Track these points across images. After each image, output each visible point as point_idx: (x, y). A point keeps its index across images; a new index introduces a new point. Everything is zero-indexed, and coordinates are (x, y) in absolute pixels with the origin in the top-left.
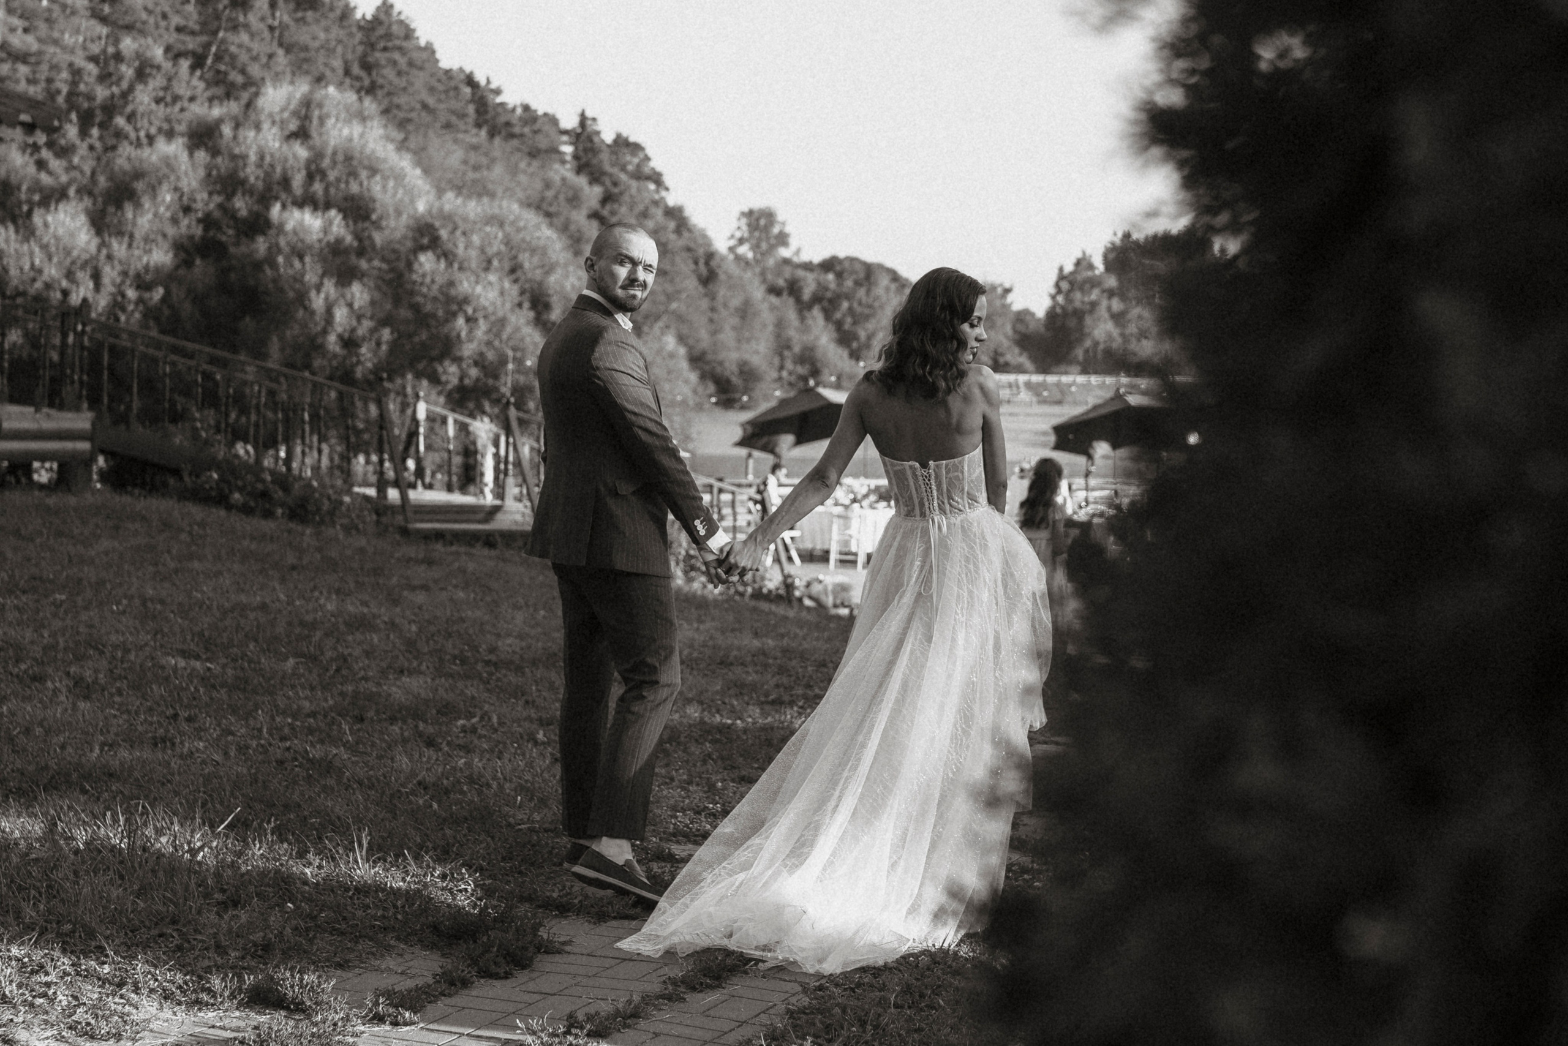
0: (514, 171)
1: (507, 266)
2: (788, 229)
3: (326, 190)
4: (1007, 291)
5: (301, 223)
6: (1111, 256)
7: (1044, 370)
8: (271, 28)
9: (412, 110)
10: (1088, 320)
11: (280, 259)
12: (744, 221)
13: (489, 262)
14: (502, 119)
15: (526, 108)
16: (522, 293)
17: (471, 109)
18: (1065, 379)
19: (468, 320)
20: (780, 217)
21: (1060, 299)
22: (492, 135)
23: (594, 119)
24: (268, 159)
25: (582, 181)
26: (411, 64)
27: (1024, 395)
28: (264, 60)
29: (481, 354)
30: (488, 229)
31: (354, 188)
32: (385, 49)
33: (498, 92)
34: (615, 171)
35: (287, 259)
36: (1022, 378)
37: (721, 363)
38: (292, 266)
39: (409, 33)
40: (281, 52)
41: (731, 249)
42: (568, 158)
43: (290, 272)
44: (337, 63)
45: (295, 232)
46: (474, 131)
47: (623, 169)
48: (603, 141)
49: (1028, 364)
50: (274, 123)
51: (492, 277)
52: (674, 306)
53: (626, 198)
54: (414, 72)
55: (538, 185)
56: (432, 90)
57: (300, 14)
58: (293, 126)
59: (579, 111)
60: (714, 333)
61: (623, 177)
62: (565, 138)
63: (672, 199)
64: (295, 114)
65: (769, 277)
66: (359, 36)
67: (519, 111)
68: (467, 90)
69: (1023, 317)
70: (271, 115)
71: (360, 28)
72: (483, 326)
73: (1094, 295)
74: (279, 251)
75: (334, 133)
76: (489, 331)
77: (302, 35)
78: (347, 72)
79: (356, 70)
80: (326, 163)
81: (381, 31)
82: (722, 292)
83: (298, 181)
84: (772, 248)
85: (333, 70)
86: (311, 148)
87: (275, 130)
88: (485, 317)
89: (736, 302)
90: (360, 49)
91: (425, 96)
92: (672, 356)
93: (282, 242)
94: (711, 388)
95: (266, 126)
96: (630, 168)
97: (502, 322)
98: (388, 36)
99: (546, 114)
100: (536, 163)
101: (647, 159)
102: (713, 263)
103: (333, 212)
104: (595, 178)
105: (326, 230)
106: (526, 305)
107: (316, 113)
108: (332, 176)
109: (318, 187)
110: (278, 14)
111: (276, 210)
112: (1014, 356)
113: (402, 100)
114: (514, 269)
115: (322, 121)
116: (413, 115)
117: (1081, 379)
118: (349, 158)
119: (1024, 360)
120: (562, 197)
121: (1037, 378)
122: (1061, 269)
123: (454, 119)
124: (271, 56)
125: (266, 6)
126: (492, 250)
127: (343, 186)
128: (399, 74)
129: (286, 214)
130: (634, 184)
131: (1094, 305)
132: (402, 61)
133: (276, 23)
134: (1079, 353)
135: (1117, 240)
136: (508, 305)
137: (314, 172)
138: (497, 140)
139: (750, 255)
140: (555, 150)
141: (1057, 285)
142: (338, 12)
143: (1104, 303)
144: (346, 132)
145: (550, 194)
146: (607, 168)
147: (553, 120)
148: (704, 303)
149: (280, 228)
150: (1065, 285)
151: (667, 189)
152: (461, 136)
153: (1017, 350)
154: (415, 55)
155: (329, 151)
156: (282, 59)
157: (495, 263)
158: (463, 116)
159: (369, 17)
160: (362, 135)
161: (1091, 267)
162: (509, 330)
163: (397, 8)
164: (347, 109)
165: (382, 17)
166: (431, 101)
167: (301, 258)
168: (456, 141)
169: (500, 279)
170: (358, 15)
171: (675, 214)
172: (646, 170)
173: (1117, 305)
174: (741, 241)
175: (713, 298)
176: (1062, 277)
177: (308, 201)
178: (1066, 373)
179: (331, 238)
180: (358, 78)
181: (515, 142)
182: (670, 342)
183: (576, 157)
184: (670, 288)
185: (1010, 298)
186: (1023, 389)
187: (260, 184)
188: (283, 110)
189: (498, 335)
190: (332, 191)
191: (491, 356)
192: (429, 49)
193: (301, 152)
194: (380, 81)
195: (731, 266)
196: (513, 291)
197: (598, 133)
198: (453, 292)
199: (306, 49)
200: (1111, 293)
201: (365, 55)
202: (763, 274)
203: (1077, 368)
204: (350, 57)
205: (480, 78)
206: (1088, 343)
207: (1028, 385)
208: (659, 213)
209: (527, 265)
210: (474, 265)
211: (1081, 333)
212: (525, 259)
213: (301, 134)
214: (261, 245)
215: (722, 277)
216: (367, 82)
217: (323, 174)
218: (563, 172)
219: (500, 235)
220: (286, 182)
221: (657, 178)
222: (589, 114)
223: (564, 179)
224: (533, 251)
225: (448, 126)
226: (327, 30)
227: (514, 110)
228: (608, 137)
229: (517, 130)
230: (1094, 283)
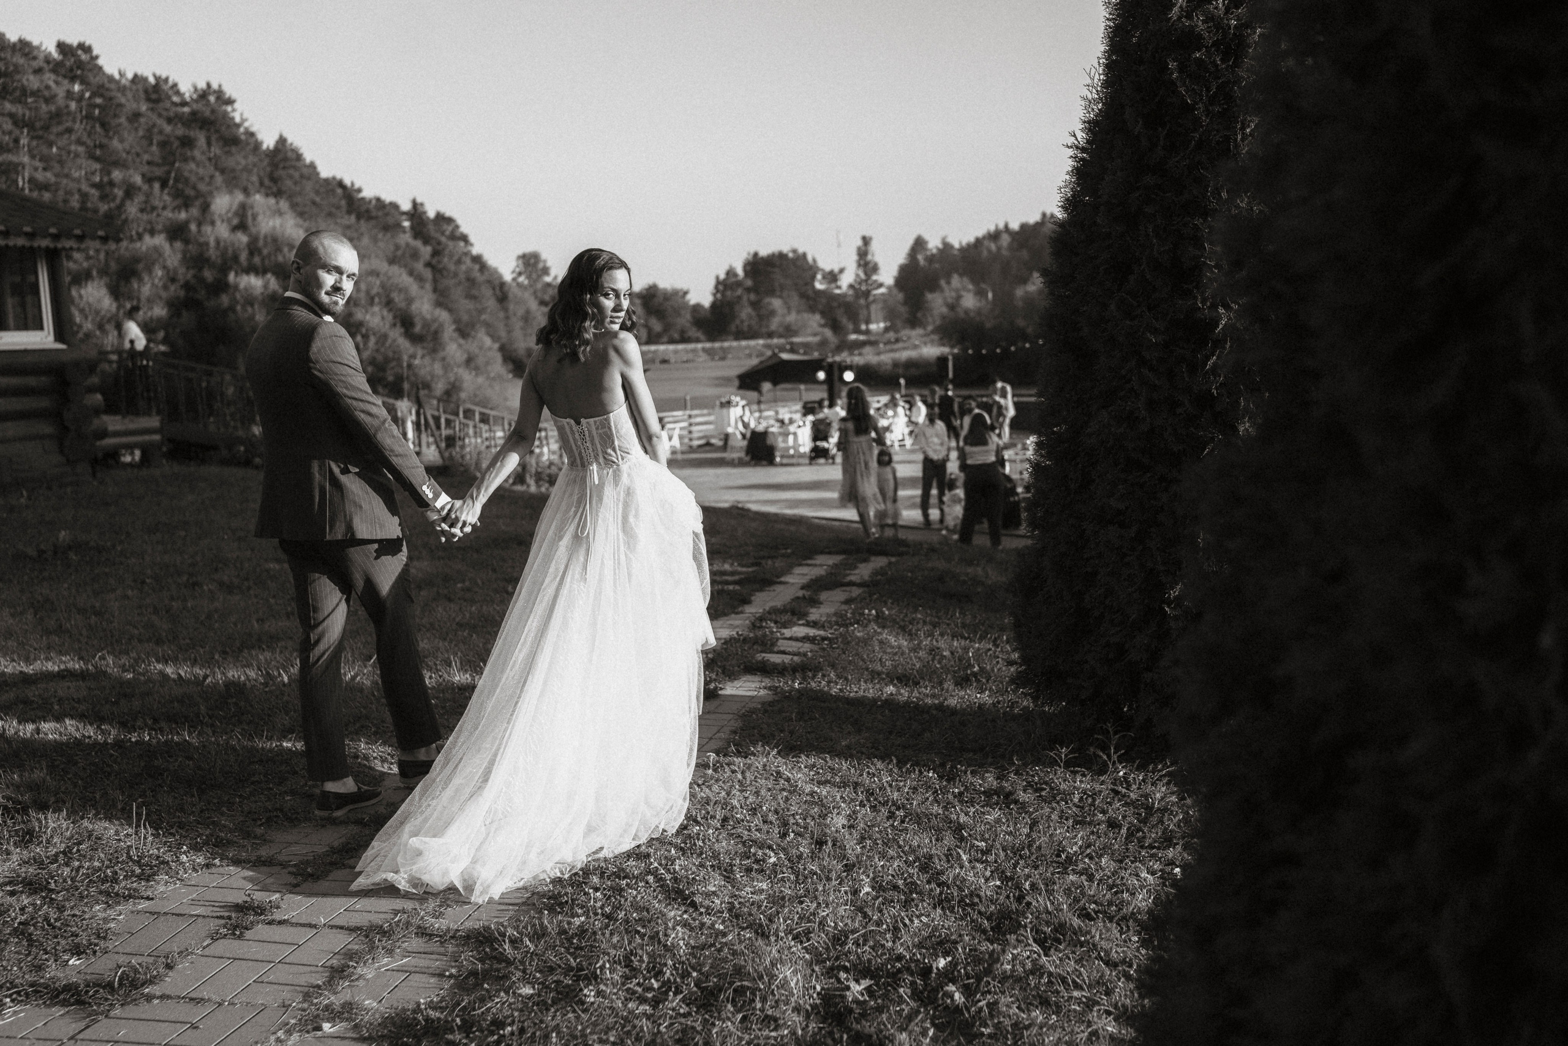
0: (375, 240)
1: (384, 300)
2: (549, 264)
3: (263, 260)
4: (686, 293)
5: (249, 283)
6: (748, 268)
7: (712, 338)
8: (210, 159)
9: (305, 206)
10: (737, 308)
11: (239, 308)
12: (520, 262)
13: (372, 299)
14: (363, 209)
15: (378, 200)
16: (395, 317)
17: (343, 203)
18: (726, 344)
19: (363, 336)
20: (544, 256)
21: (719, 296)
22: (358, 218)
23: (422, 204)
24: (222, 244)
25: (418, 244)
26: (302, 176)
27: (703, 357)
28: (207, 179)
29: (374, 358)
30: (370, 278)
31: (280, 259)
32: (284, 168)
33: (359, 190)
34: (437, 235)
35: (243, 307)
36: (700, 346)
37: (515, 350)
38: (246, 311)
39: (299, 157)
40: (217, 174)
41: (514, 279)
42: (408, 229)
43: (246, 316)
44: (255, 179)
45: (246, 289)
46: (346, 217)
47: (443, 233)
48: (428, 218)
49: (702, 337)
50: (223, 221)
51: (376, 309)
52: (483, 317)
53: (447, 252)
54: (304, 181)
55: (392, 248)
56: (317, 192)
57: (227, 149)
58: (235, 221)
59: (412, 198)
60: (509, 332)
61: (443, 239)
62: (404, 217)
63: (475, 251)
64: (236, 214)
65: (539, 295)
66: (266, 162)
67: (374, 202)
68: (339, 191)
69: (697, 307)
70: (220, 215)
71: (267, 155)
72: (372, 340)
73: (739, 292)
74: (237, 302)
75: (263, 225)
76: (377, 343)
77: (230, 162)
78: (262, 184)
79: (267, 182)
80: (261, 243)
81: (280, 157)
82: (511, 307)
83: (243, 257)
84: (539, 277)
85: (252, 183)
86: (250, 236)
87: (225, 224)
88: (374, 334)
89: (521, 312)
90: (268, 169)
91: (312, 195)
92: (490, 349)
93: (238, 296)
94: (511, 366)
95: (218, 223)
96: (447, 233)
97: (385, 336)
98: (286, 159)
99: (391, 203)
100: (389, 235)
101: (457, 227)
102: (506, 288)
103: (269, 276)
104: (426, 241)
105: (266, 286)
106: (398, 325)
107: (249, 213)
108: (265, 252)
109: (257, 260)
110: (213, 149)
111: (231, 277)
112: (693, 332)
113: (299, 199)
114: (389, 303)
115: (254, 217)
116: (307, 209)
117: (735, 344)
118: (275, 240)
119: (700, 335)
120: (407, 255)
121: (708, 345)
122: (717, 278)
123: (333, 210)
124: (212, 177)
125: (205, 146)
126: (374, 291)
127: (273, 258)
128: (296, 183)
129: (238, 279)
130: (451, 244)
131: (739, 297)
132: (297, 175)
133: (212, 155)
134: (733, 328)
135: (750, 258)
136: (387, 326)
137: (253, 248)
138: (362, 222)
139: (526, 282)
140: (398, 225)
141: (716, 287)
142: (252, 146)
143: (745, 298)
144: (271, 224)
145: (399, 253)
146: (433, 233)
147: (395, 206)
148: (501, 315)
149: (236, 287)
150: (721, 287)
151: (472, 245)
152: (339, 221)
153: (694, 329)
154: (305, 171)
155: (262, 236)
156: (219, 179)
157: (377, 300)
158: (338, 208)
159: (272, 147)
160: (281, 226)
161: (736, 275)
162: (389, 341)
163: (290, 141)
164: (269, 208)
165: (280, 147)
166: (318, 199)
167: (252, 305)
168: (336, 223)
169: (381, 310)
170: (265, 147)
171: (478, 259)
172: (458, 234)
173: (753, 297)
174: (520, 274)
175: (506, 310)
176: (718, 282)
177: (251, 269)
178: (725, 340)
179: (270, 291)
180: (269, 188)
181: (373, 222)
182: (488, 341)
183: (412, 227)
184: (479, 306)
185: (688, 297)
186: (701, 353)
187: (219, 261)
188: (228, 211)
189: (383, 344)
190: (267, 262)
191: (380, 358)
192: (312, 166)
193: (243, 238)
194: (284, 189)
195: (515, 290)
196: (389, 317)
197: (425, 213)
198: (352, 320)
199: (233, 170)
200: (748, 290)
201: (271, 173)
202: (535, 293)
203: (731, 337)
204: (262, 174)
205: (347, 182)
206: (738, 322)
207: (704, 350)
208: (468, 261)
209: (397, 300)
210: (363, 302)
211: (733, 316)
212: (395, 295)
213: (242, 226)
214: (225, 300)
215: (511, 295)
216: (275, 189)
217: (260, 252)
218: (406, 238)
219: (378, 282)
220: (236, 258)
221: (464, 238)
222: (419, 200)
223: (407, 245)
224: (400, 290)
225: (330, 215)
226: (245, 157)
227: (370, 201)
228: (431, 214)
229: (374, 214)
230: (739, 284)
